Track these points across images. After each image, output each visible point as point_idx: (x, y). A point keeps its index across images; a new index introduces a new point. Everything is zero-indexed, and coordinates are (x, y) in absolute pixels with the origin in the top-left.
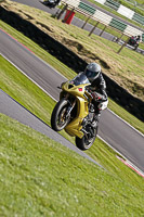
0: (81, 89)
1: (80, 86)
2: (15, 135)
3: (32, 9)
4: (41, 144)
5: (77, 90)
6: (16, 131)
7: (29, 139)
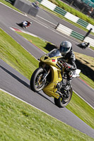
0: (54, 60)
1: (53, 58)
2: (76, 139)
3: (88, 57)
5: (51, 61)
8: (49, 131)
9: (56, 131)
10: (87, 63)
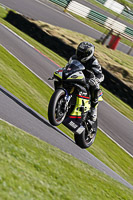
2: (55, 163)
4: (83, 172)
6: (57, 159)
7: (71, 167)
8: (12, 150)
9: (23, 150)
10: (74, 43)
